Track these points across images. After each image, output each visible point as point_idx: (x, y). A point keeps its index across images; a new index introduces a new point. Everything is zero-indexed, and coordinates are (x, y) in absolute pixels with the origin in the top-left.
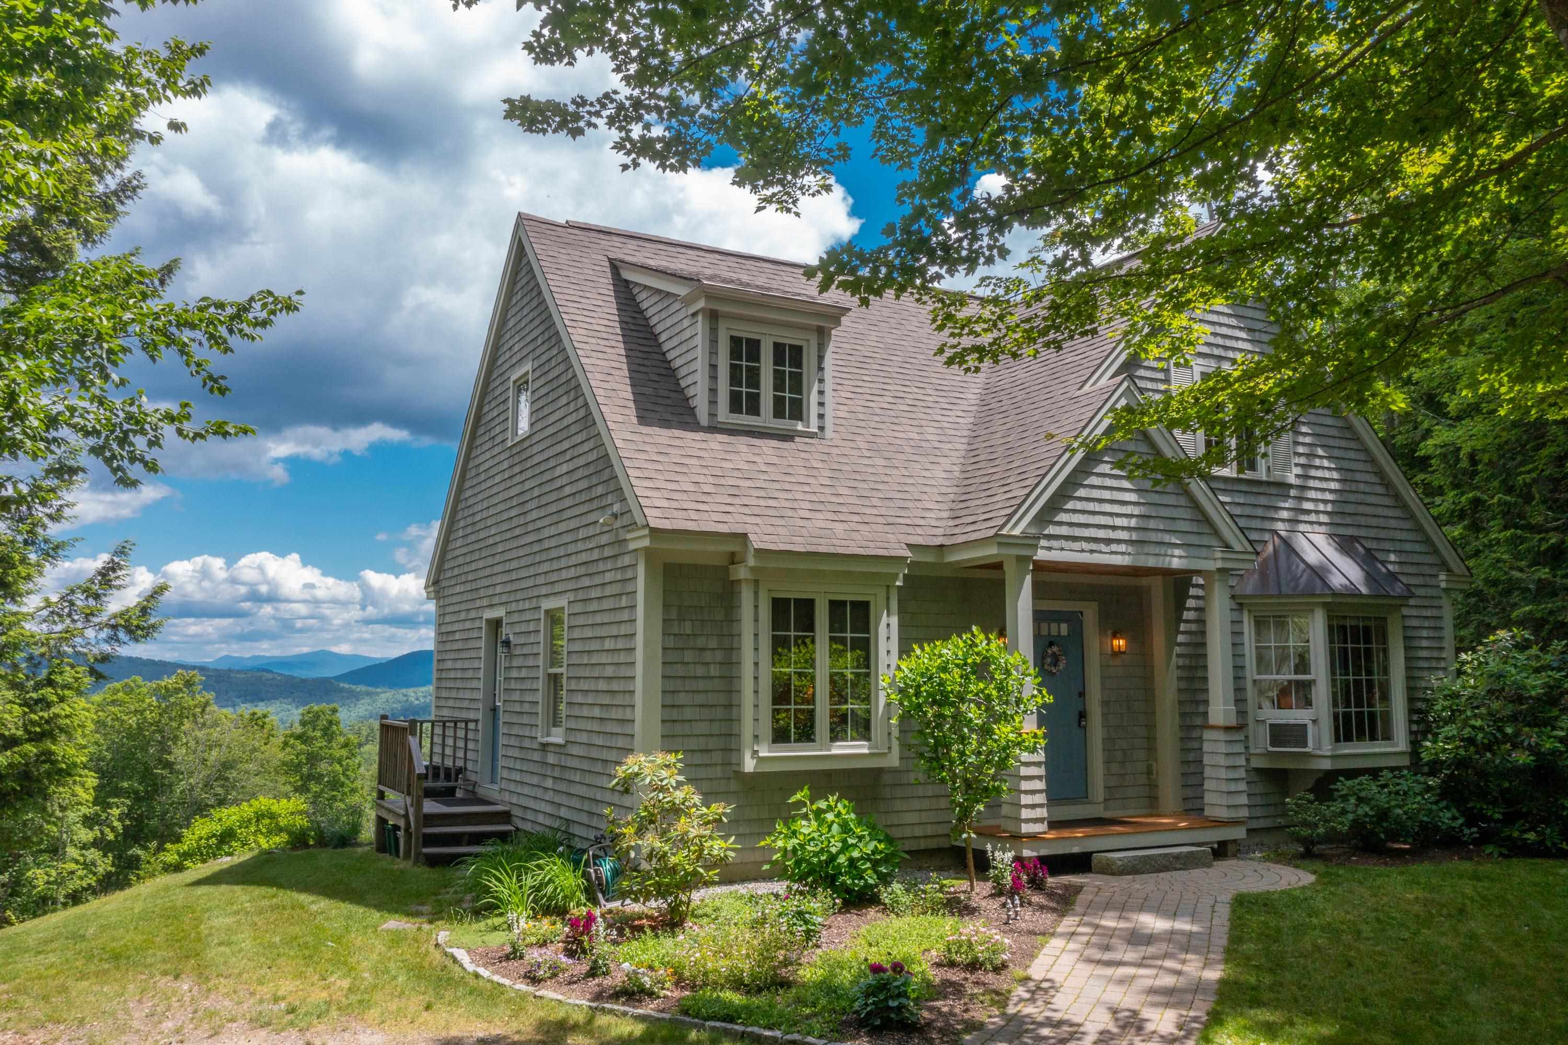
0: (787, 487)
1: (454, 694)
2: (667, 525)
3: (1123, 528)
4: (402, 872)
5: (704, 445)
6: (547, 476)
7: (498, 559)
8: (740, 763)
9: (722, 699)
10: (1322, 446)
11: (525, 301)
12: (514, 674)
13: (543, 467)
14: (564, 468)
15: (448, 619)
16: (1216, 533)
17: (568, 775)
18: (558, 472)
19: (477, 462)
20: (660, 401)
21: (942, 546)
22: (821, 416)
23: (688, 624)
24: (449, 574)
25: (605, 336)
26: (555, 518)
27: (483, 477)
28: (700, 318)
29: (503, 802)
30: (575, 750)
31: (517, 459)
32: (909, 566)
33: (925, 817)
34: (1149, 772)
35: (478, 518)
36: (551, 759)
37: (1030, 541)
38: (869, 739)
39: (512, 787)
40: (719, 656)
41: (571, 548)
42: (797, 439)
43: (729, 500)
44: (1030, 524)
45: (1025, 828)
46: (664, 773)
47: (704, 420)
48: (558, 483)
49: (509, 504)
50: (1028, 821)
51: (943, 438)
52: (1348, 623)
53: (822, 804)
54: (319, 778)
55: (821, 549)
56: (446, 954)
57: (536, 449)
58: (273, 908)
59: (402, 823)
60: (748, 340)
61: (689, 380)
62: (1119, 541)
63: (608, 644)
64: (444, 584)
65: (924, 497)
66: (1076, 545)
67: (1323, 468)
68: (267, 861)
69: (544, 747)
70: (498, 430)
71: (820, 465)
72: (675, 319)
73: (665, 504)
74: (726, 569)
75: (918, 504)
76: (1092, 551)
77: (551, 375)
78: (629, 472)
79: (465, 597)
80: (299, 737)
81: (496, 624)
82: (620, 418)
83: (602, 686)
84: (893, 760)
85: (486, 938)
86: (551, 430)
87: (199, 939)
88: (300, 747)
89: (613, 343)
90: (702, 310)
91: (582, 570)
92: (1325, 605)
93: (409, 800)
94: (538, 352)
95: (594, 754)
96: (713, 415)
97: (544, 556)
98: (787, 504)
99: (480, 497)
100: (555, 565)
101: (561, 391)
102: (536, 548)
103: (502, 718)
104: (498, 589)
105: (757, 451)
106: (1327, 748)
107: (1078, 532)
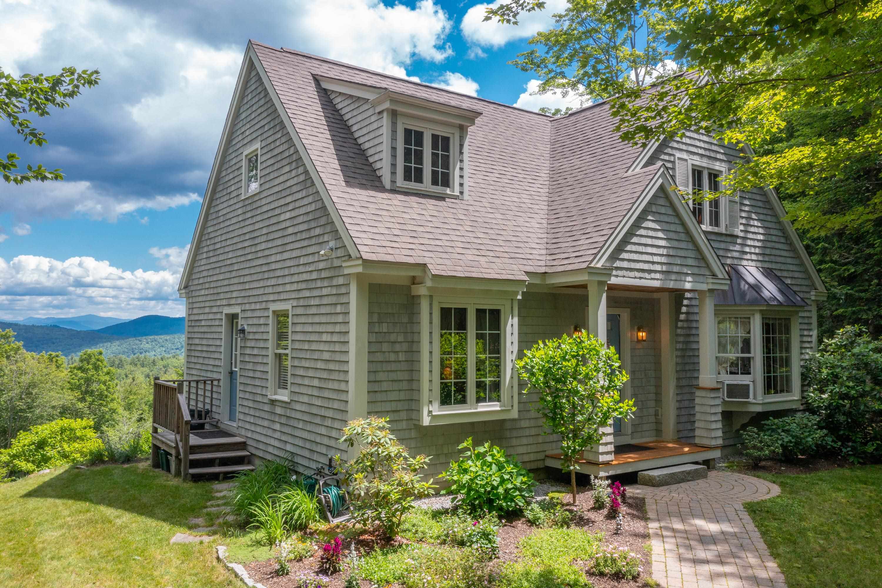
0: (446, 232)
1: (201, 361)
2: (373, 257)
3: (658, 263)
4: (177, 488)
5: (389, 202)
6: (274, 220)
7: (234, 274)
8: (419, 419)
9: (406, 376)
10: (755, 213)
11: (254, 101)
12: (248, 351)
13: (270, 214)
14: (288, 215)
15: (195, 311)
16: (708, 266)
17: (292, 423)
18: (282, 217)
19: (217, 209)
20: (358, 171)
21: (546, 273)
22: (461, 185)
23: (385, 325)
24: (196, 282)
25: (316, 125)
26: (280, 249)
27: (221, 219)
28: (385, 114)
29: (240, 436)
30: (298, 407)
31: (249, 208)
32: (527, 286)
33: (530, 449)
34: (656, 415)
35: (218, 246)
36: (279, 410)
37: (607, 271)
38: (499, 401)
39: (248, 426)
40: (405, 346)
41: (293, 270)
42: (447, 200)
43: (411, 240)
44: (607, 260)
45: (602, 458)
46: (380, 434)
47: (387, 184)
48: (283, 225)
49: (242, 238)
50: (603, 453)
51: (533, 202)
52: (771, 322)
53: (481, 450)
54: (92, 393)
55: (474, 275)
56: (227, 568)
57: (264, 202)
58: (90, 522)
59: (173, 452)
60: (416, 132)
61: (376, 158)
62: (655, 272)
63: (325, 337)
64: (192, 288)
65: (529, 240)
66: (632, 274)
67: (754, 226)
68: (77, 476)
69: (273, 402)
70: (233, 188)
71: (463, 217)
72: (365, 115)
73: (370, 242)
74: (409, 288)
75: (526, 244)
76: (641, 278)
77: (276, 152)
78: (344, 219)
79: (209, 298)
80: (80, 368)
81: (233, 317)
82: (334, 182)
83: (320, 365)
84: (514, 414)
85: (256, 554)
86: (276, 189)
87: (35, 554)
88: (80, 374)
89: (322, 131)
90: (387, 110)
91: (303, 286)
92: (761, 311)
93: (178, 438)
94: (265, 136)
95: (314, 411)
96: (393, 182)
97: (271, 275)
98: (448, 244)
99: (219, 232)
100: (280, 281)
101: (285, 162)
102: (265, 268)
103: (239, 380)
104: (234, 295)
105: (423, 207)
106: (760, 399)
107: (633, 265)
